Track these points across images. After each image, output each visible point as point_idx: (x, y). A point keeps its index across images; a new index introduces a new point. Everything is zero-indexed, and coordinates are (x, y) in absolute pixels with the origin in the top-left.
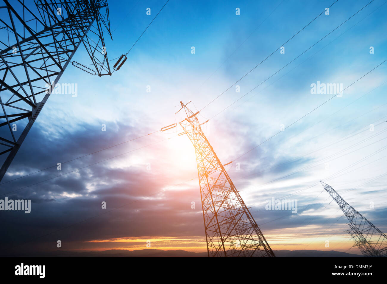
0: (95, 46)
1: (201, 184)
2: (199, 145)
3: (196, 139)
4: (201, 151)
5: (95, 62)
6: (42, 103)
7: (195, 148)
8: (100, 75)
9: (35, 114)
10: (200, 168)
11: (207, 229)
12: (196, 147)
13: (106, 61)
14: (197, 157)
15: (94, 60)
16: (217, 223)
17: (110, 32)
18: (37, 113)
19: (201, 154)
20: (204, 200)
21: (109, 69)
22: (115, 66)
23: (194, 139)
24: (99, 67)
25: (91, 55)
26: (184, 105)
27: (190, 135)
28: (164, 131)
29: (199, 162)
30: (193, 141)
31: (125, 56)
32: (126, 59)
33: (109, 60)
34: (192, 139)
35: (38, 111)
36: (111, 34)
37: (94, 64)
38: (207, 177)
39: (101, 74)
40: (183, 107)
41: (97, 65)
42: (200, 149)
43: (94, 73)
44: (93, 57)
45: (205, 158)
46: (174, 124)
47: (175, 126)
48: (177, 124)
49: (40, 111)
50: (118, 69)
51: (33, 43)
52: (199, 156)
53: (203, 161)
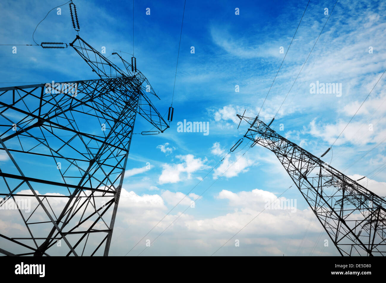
0: (149, 113)
1: (301, 190)
2: (278, 148)
3: (271, 142)
4: (283, 152)
5: (155, 124)
6: (120, 186)
7: (275, 153)
8: (162, 132)
9: (117, 198)
10: (292, 172)
11: (338, 243)
12: (276, 151)
13: (161, 119)
14: (282, 162)
15: (154, 123)
16: (349, 231)
17: (156, 95)
18: (118, 196)
19: (286, 156)
20: (315, 207)
21: (166, 124)
22: (168, 119)
23: (269, 144)
24: (159, 126)
25: (150, 121)
26: (241, 116)
27: (262, 142)
28: (233, 151)
29: (287, 165)
30: (269, 147)
31: (172, 107)
32: (173, 109)
33: (163, 117)
34: (266, 145)
35: (118, 194)
36: (157, 96)
37: (155, 126)
38: (305, 178)
39: (163, 130)
40: (241, 119)
41: (157, 125)
42: (281, 150)
43: (158, 133)
44: (152, 122)
45: (292, 158)
46: (240, 140)
47: (242, 141)
48: (243, 139)
49: (120, 193)
50: (171, 120)
51: (111, 138)
52: (284, 158)
53: (291, 162)
